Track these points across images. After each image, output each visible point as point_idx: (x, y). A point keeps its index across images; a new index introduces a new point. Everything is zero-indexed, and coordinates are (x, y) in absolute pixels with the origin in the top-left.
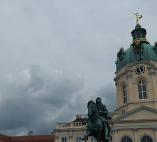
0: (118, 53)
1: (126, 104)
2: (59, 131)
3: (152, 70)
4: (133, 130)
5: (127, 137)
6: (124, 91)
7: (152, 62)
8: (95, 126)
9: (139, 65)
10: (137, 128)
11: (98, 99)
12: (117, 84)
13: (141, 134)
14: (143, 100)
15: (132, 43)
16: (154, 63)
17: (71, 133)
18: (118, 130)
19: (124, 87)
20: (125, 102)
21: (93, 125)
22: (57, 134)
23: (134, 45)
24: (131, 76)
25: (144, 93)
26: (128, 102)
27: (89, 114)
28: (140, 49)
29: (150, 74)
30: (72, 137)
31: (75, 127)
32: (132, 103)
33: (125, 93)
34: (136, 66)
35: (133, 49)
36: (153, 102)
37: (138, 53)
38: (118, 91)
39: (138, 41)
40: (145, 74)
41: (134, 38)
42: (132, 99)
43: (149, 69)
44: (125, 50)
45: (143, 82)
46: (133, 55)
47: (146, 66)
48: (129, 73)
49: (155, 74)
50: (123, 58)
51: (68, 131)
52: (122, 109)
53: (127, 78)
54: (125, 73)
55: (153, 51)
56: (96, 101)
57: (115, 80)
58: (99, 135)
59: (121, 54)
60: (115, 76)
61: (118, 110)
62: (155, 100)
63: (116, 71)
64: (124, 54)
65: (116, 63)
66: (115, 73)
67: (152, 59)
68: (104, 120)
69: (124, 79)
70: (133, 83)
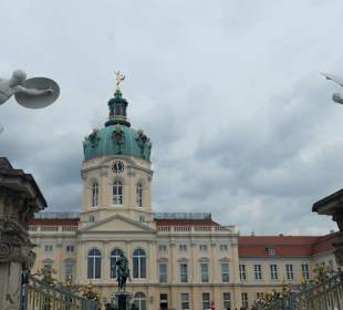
1: (95, 208)
3: (132, 170)
4: (104, 242)
5: (96, 250)
7: (132, 158)
9: (118, 161)
13: (112, 246)
14: (118, 205)
16: (135, 160)
19: (95, 184)
20: (93, 204)
24: (106, 174)
26: (99, 206)
28: (121, 139)
29: (130, 174)
32: (105, 209)
33: (95, 191)
34: (114, 161)
36: (129, 210)
37: (119, 144)
38: (85, 188)
40: (124, 174)
42: (104, 204)
43: (129, 167)
45: (120, 183)
46: (111, 145)
47: (125, 164)
48: (104, 169)
49: (134, 175)
50: (97, 145)
53: (101, 175)
54: (99, 168)
55: (135, 143)
62: (131, 207)
64: (99, 139)
67: (133, 155)
69: (95, 175)
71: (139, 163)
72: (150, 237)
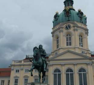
0: (55, 16)
1: (58, 49)
2: (14, 66)
3: (76, 28)
4: (62, 65)
5: (58, 69)
6: (57, 41)
7: (76, 22)
8: (38, 63)
9: (68, 24)
10: (64, 63)
11: (40, 46)
12: (53, 36)
13: (66, 67)
14: (69, 46)
15: (64, 9)
16: (77, 23)
17: (22, 67)
18: (53, 65)
19: (58, 38)
20: (57, 48)
21: (36, 62)
22: (12, 68)
23: (65, 10)
24: (62, 31)
25: (70, 42)
26: (60, 48)
27: (34, 55)
28: (69, 14)
29: (74, 30)
30: (23, 69)
31: (25, 63)
32: (62, 48)
33: (58, 42)
34: (66, 25)
35: (65, 14)
37: (67, 17)
38: (54, 40)
39: (68, 8)
40: (71, 30)
41: (65, 6)
42: (62, 46)
43: (74, 27)
44: (59, 14)
45: (70, 35)
46: (64, 17)
47: (72, 25)
48: (61, 29)
49: (77, 30)
50: (58, 19)
51: (20, 65)
52: (56, 52)
53: (60, 32)
54: (59, 29)
55: (77, 16)
56: (39, 47)
57: (52, 33)
58: (40, 68)
59: (56, 16)
60: (52, 31)
61: (53, 52)
62: (76, 47)
63: (53, 27)
64: (58, 16)
65: (53, 22)
66: (52, 29)
67: (76, 21)
68: (43, 59)
69: (57, 33)
70: (63, 36)
71: (79, 25)
72: (88, 61)
